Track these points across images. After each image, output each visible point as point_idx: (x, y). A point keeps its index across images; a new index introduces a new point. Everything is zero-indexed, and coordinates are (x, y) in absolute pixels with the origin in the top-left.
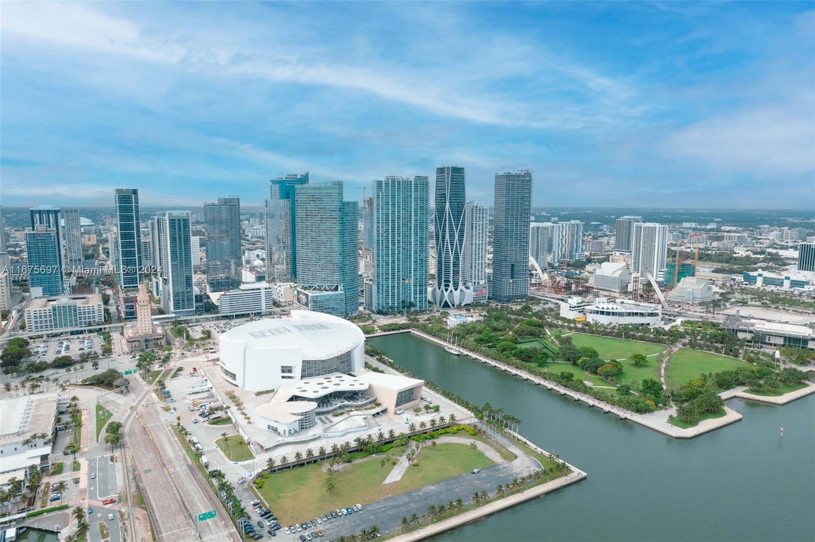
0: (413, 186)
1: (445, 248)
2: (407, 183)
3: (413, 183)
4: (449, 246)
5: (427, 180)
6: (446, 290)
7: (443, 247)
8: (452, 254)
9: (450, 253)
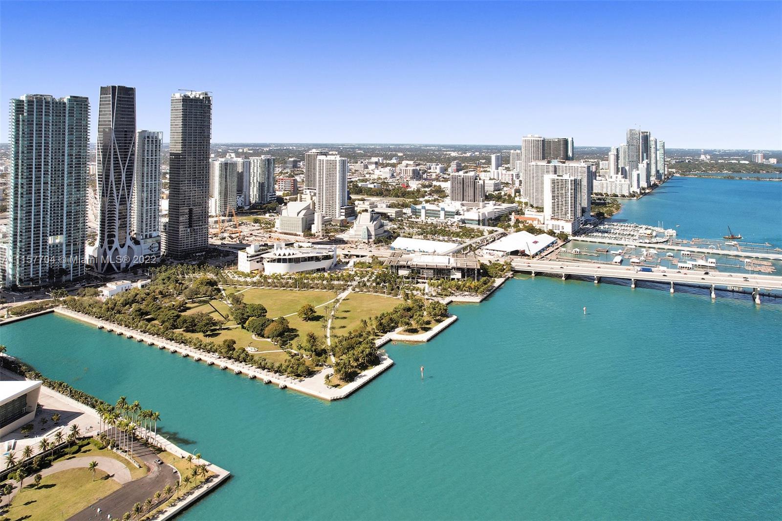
0: (67, 109)
1: (109, 192)
2: (59, 106)
3: (67, 106)
4: (114, 189)
5: (86, 101)
6: (110, 248)
7: (107, 190)
8: (118, 198)
9: (116, 198)
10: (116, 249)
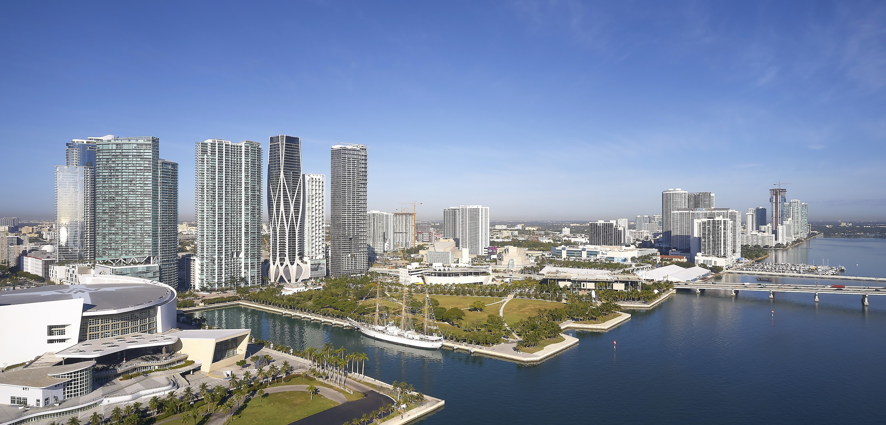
0: (243, 151)
1: (280, 220)
3: (244, 148)
4: (284, 218)
6: (282, 264)
8: (287, 226)
9: (286, 225)
10: (287, 265)
